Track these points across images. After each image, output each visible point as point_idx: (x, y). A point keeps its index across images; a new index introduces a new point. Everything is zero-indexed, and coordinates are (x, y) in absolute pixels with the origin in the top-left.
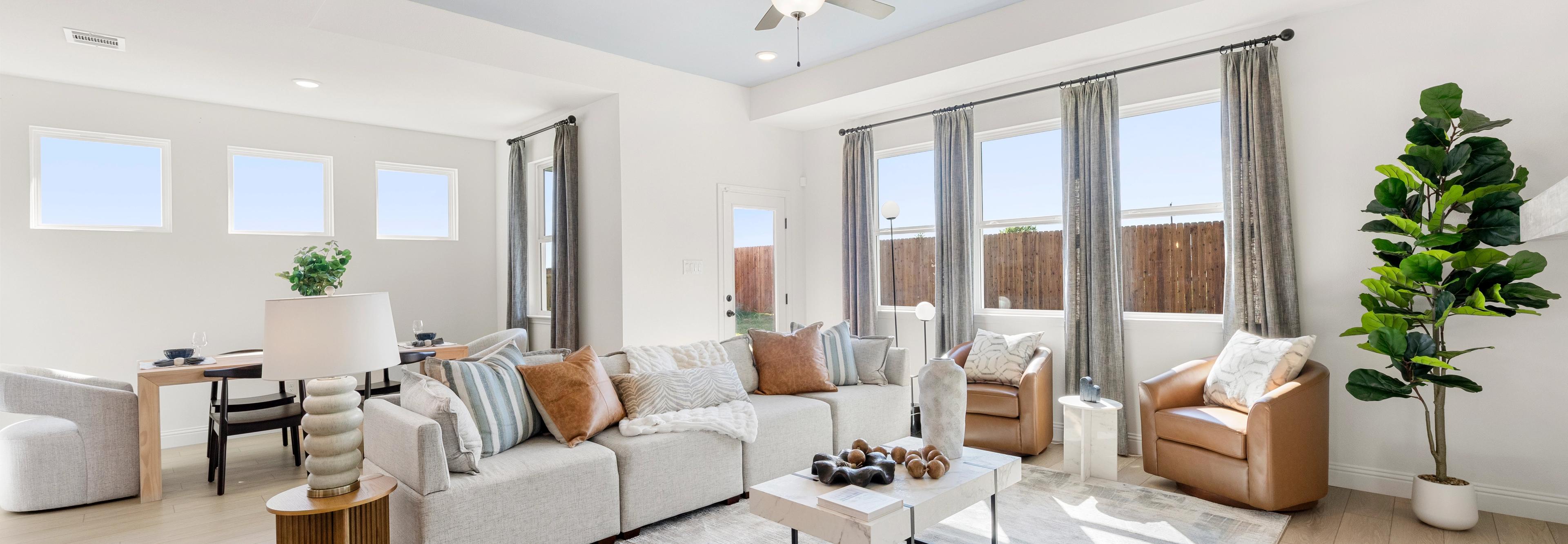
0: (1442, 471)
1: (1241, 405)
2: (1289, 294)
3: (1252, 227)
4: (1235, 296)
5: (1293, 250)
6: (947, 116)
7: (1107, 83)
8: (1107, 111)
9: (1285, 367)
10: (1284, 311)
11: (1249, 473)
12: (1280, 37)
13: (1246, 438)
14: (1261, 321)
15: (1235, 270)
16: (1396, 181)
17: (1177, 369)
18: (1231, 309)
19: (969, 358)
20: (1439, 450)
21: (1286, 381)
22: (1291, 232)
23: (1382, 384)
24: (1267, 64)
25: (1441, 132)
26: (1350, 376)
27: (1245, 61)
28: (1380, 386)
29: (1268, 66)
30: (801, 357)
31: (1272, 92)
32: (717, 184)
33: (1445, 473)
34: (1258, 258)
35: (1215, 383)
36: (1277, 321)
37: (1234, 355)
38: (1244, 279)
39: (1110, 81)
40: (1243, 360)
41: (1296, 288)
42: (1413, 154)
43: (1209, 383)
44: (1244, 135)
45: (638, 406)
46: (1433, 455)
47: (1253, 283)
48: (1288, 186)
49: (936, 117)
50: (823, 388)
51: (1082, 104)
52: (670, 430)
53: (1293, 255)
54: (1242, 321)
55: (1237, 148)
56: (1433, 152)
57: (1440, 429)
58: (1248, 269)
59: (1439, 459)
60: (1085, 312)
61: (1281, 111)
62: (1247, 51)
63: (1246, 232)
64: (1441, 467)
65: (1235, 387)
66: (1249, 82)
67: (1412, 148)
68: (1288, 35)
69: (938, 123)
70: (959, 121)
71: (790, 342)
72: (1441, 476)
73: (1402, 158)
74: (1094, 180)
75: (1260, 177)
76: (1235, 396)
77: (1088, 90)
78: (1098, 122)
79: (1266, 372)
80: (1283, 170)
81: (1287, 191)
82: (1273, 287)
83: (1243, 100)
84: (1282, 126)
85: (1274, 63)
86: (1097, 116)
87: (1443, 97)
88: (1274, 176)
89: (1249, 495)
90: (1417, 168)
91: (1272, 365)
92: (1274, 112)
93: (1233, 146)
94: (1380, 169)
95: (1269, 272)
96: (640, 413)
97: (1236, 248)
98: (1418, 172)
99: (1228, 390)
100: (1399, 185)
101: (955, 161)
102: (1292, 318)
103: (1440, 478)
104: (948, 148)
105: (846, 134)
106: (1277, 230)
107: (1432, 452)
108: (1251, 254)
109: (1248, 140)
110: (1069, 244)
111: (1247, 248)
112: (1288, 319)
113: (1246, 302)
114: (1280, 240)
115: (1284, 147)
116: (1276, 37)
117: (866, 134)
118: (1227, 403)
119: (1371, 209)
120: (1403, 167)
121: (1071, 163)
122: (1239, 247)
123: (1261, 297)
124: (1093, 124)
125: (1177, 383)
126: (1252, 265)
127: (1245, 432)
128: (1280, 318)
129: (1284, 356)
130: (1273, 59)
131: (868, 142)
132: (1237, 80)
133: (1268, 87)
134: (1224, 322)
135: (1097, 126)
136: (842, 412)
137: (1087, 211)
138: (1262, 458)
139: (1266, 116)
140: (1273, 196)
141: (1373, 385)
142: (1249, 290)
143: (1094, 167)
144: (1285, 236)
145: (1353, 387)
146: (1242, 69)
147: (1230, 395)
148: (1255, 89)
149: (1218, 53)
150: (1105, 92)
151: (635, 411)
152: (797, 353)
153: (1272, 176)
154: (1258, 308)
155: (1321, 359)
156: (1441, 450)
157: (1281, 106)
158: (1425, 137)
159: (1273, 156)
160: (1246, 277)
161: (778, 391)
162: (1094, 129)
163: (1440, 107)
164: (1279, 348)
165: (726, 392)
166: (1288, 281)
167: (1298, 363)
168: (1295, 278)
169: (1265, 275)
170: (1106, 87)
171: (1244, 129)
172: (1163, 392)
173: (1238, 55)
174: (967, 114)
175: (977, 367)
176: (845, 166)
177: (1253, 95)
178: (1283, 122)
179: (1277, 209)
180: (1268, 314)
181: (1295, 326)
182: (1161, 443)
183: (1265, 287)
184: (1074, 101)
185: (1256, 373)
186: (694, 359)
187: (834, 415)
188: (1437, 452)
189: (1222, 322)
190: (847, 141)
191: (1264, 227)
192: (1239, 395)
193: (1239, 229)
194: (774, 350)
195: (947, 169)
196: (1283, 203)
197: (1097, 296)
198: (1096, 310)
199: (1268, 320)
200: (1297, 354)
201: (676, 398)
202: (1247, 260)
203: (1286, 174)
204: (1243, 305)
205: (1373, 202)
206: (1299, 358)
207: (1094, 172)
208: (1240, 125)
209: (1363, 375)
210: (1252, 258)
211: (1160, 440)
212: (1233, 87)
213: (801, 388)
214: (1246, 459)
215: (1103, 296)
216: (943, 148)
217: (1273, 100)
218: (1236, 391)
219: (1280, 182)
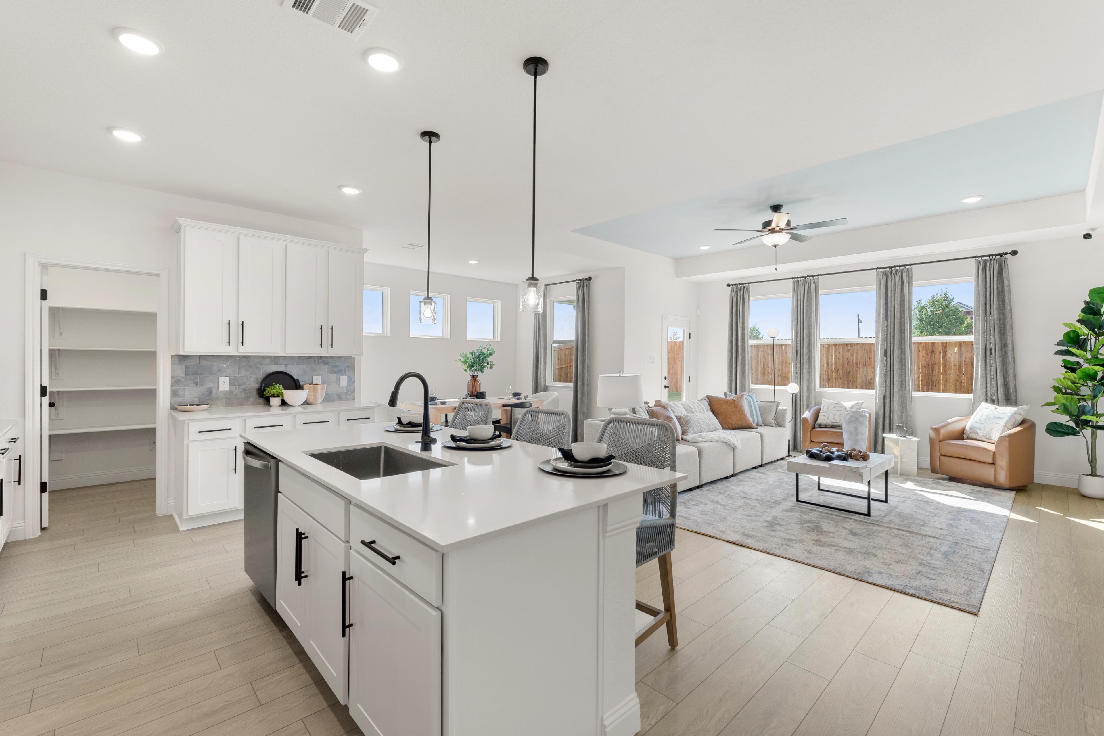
0: (1094, 471)
1: (988, 439)
2: (1011, 385)
3: (991, 349)
4: (981, 385)
5: (1014, 362)
6: (802, 281)
7: (906, 270)
8: (906, 285)
9: (1013, 420)
10: (1008, 393)
11: (995, 471)
12: (1010, 253)
13: (994, 453)
14: (994, 398)
15: (981, 371)
16: (1074, 332)
17: (950, 421)
18: (978, 392)
19: (820, 414)
20: (1092, 461)
21: (1014, 427)
22: (1014, 353)
23: (1064, 430)
24: (1002, 267)
25: (1099, 310)
26: (1048, 426)
27: (990, 265)
28: (1063, 430)
29: (1003, 268)
30: (739, 410)
31: (1005, 281)
32: (662, 315)
33: (1096, 472)
34: (994, 366)
35: (971, 428)
36: (1004, 398)
37: (982, 414)
38: (986, 376)
39: (908, 269)
40: (988, 417)
41: (1015, 382)
42: (1084, 319)
43: (967, 428)
44: (988, 302)
45: (688, 429)
46: (1090, 464)
47: (991, 379)
48: (1012, 330)
49: (794, 282)
50: (751, 426)
51: (890, 280)
52: (710, 441)
53: (1014, 365)
54: (984, 398)
55: (984, 309)
56: (1094, 318)
57: (1094, 451)
58: (988, 371)
59: (1093, 465)
60: (889, 391)
61: (1010, 291)
62: (991, 259)
63: (987, 352)
64: (1094, 469)
65: (984, 430)
66: (992, 276)
67: (1083, 316)
68: (1014, 253)
69: (796, 284)
70: (809, 283)
71: (733, 403)
72: (1094, 474)
73: (1079, 321)
74: (897, 321)
75: (997, 324)
76: (984, 435)
77: (894, 272)
78: (900, 290)
79: (1003, 423)
80: (1010, 322)
81: (1012, 332)
82: (1003, 381)
83: (988, 285)
84: (1010, 299)
85: (1007, 267)
86: (900, 287)
87: (1100, 293)
88: (1004, 324)
89: (995, 481)
90: (1086, 327)
91: (1006, 419)
92: (1005, 292)
93: (982, 308)
94: (1066, 325)
95: (1000, 373)
96: (689, 433)
97: (982, 360)
98: (1086, 328)
99: (980, 432)
100: (1076, 333)
101: (807, 306)
102: (1012, 397)
103: (1093, 474)
104: (802, 298)
105: (731, 286)
106: (1005, 352)
107: (1089, 462)
108: (990, 364)
109: (990, 305)
110: (881, 355)
111: (988, 360)
112: (1010, 397)
113: (986, 388)
114: (1007, 357)
115: (1011, 310)
116: (1008, 253)
117: (746, 288)
118: (980, 439)
119: (1059, 344)
120: (1079, 325)
121: (883, 311)
122: (983, 360)
123: (995, 386)
124: (897, 291)
125: (950, 428)
126: (990, 369)
127: (994, 450)
128: (1006, 397)
129: (1012, 415)
130: (1006, 265)
131: (747, 292)
132: (984, 274)
133: (1003, 278)
134: (973, 398)
135: (900, 293)
136: (765, 438)
137: (892, 337)
138: (1003, 463)
139: (1000, 293)
140: (1004, 334)
141: (1060, 430)
142: (988, 382)
143: (897, 314)
144: (1010, 355)
145: (1049, 431)
146: (988, 268)
147: (981, 434)
148: (995, 279)
149: (974, 259)
150: (905, 275)
151: (687, 432)
152: (737, 408)
153: (1003, 324)
154: (994, 391)
155: (1030, 417)
156: (1094, 461)
157: (1010, 289)
158: (1090, 312)
159: (1004, 314)
160: (987, 375)
161: (727, 427)
162: (897, 294)
163: (1098, 297)
164: (1009, 411)
165: (716, 426)
166: (1011, 378)
167: (1020, 419)
168: (1015, 377)
169: (998, 374)
170: (906, 272)
171: (988, 299)
172: (943, 431)
173: (986, 261)
174: (815, 280)
175: (828, 419)
176: (731, 305)
177: (994, 282)
178: (1010, 297)
179: (1006, 341)
180: (999, 395)
181: (1015, 401)
182: (942, 457)
183: (998, 381)
184: (885, 278)
185: (997, 423)
186: (692, 409)
187: (762, 440)
188: (1092, 462)
189: (972, 398)
190: (732, 290)
191: (998, 350)
192: (986, 434)
193: (984, 351)
194: (724, 406)
195: (802, 310)
196: (1009, 338)
197: (897, 383)
198: (897, 390)
199: (999, 397)
200: (1020, 414)
201: (700, 426)
202: (988, 367)
203: (1012, 324)
204: (985, 390)
205: (1061, 340)
206: (1021, 416)
207: (897, 317)
208: (986, 297)
209: (1055, 425)
210: (991, 366)
211: (941, 456)
212: (983, 278)
213: (739, 426)
214: (994, 464)
215: (900, 383)
216: (799, 298)
217: (1005, 285)
218: (985, 432)
219: (1008, 327)
